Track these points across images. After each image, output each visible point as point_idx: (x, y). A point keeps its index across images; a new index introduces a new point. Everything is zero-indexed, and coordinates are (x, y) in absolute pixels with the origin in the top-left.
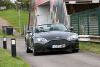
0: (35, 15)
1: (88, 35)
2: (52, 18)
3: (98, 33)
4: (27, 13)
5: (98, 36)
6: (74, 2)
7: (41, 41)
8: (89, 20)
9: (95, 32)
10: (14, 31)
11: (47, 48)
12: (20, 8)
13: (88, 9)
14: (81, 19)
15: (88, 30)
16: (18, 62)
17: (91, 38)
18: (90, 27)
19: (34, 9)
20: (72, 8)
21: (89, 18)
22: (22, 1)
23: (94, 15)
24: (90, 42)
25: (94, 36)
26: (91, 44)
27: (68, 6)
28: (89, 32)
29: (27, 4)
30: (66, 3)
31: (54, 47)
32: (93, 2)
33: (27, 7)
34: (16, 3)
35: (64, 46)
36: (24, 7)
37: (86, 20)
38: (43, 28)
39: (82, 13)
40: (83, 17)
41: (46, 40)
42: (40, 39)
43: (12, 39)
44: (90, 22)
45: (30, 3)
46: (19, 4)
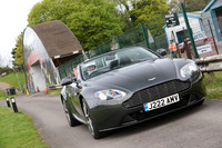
11: (130, 115)
31: (149, 106)
35: (176, 98)
38: (95, 67)
42: (103, 94)
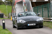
0: (15, 8)
1: (43, 17)
2: (24, 9)
3: (48, 17)
4: (11, 7)
5: (48, 18)
6: (35, 1)
7: (21, 22)
8: (43, 10)
9: (46, 16)
10: (4, 16)
11: (25, 26)
12: (7, 4)
13: (42, 4)
14: (39, 9)
15: (43, 15)
16: (6, 32)
17: (44, 19)
18: (43, 13)
19: (14, 5)
20: (34, 4)
21: (43, 9)
22: (8, 1)
23: (45, 7)
24: (44, 21)
25: (46, 18)
26: (44, 22)
27: (32, 3)
28: (43, 16)
29: (11, 2)
30: (31, 1)
31: (29, 25)
32: (45, 1)
33: (11, 3)
34: (5, 2)
36: (9, 4)
37: (42, 10)
38: (22, 14)
39: (39, 6)
40: (40, 8)
41: (24, 21)
42: (21, 20)
43: (3, 20)
44: (43, 11)
45: (12, 1)
46: (7, 2)
